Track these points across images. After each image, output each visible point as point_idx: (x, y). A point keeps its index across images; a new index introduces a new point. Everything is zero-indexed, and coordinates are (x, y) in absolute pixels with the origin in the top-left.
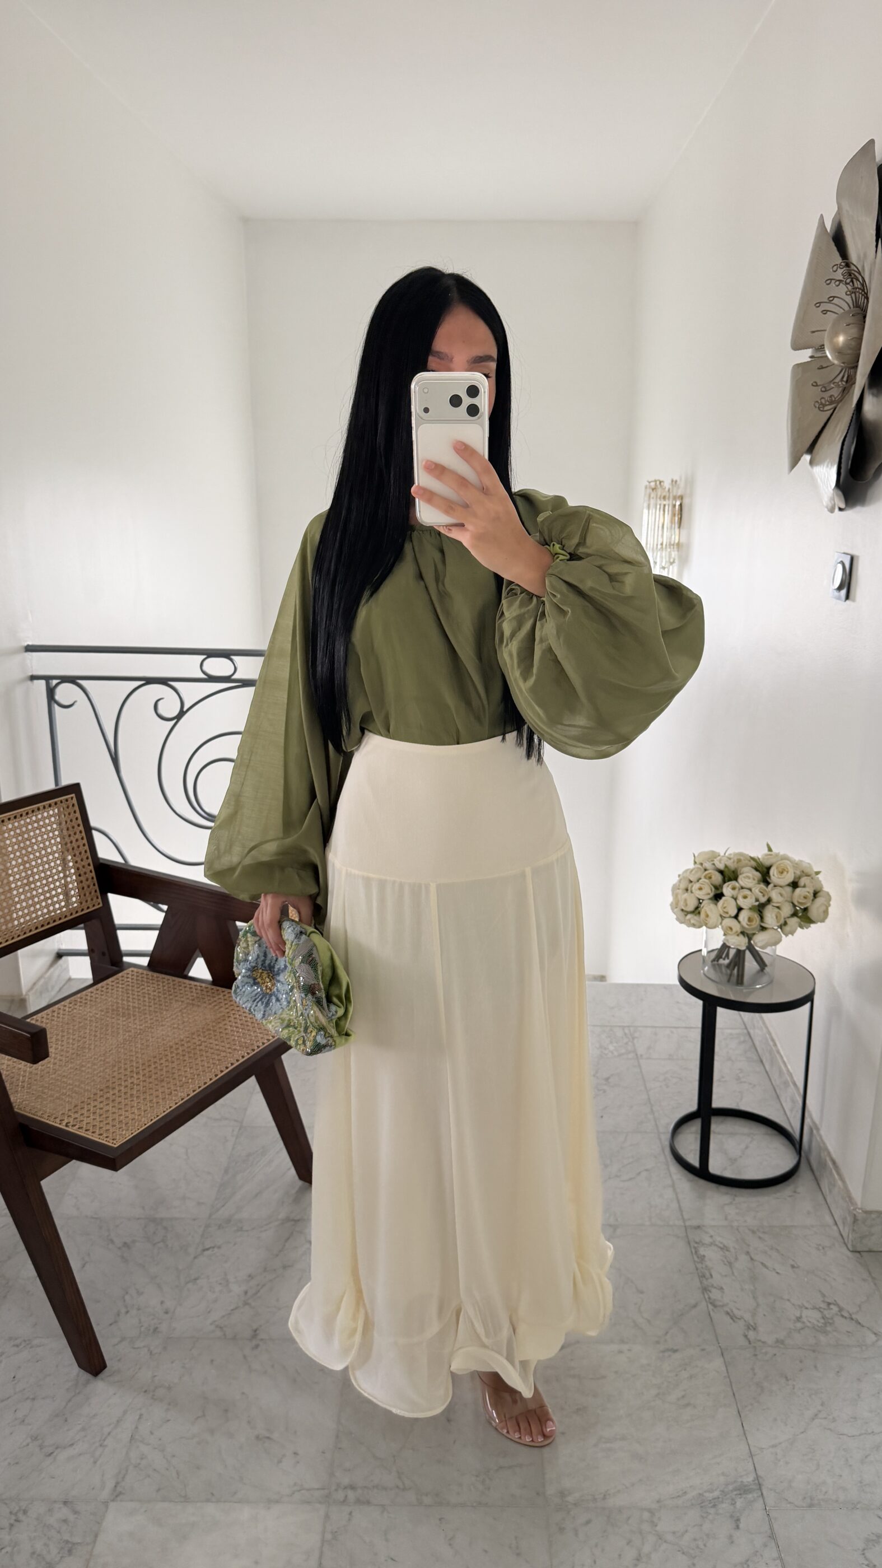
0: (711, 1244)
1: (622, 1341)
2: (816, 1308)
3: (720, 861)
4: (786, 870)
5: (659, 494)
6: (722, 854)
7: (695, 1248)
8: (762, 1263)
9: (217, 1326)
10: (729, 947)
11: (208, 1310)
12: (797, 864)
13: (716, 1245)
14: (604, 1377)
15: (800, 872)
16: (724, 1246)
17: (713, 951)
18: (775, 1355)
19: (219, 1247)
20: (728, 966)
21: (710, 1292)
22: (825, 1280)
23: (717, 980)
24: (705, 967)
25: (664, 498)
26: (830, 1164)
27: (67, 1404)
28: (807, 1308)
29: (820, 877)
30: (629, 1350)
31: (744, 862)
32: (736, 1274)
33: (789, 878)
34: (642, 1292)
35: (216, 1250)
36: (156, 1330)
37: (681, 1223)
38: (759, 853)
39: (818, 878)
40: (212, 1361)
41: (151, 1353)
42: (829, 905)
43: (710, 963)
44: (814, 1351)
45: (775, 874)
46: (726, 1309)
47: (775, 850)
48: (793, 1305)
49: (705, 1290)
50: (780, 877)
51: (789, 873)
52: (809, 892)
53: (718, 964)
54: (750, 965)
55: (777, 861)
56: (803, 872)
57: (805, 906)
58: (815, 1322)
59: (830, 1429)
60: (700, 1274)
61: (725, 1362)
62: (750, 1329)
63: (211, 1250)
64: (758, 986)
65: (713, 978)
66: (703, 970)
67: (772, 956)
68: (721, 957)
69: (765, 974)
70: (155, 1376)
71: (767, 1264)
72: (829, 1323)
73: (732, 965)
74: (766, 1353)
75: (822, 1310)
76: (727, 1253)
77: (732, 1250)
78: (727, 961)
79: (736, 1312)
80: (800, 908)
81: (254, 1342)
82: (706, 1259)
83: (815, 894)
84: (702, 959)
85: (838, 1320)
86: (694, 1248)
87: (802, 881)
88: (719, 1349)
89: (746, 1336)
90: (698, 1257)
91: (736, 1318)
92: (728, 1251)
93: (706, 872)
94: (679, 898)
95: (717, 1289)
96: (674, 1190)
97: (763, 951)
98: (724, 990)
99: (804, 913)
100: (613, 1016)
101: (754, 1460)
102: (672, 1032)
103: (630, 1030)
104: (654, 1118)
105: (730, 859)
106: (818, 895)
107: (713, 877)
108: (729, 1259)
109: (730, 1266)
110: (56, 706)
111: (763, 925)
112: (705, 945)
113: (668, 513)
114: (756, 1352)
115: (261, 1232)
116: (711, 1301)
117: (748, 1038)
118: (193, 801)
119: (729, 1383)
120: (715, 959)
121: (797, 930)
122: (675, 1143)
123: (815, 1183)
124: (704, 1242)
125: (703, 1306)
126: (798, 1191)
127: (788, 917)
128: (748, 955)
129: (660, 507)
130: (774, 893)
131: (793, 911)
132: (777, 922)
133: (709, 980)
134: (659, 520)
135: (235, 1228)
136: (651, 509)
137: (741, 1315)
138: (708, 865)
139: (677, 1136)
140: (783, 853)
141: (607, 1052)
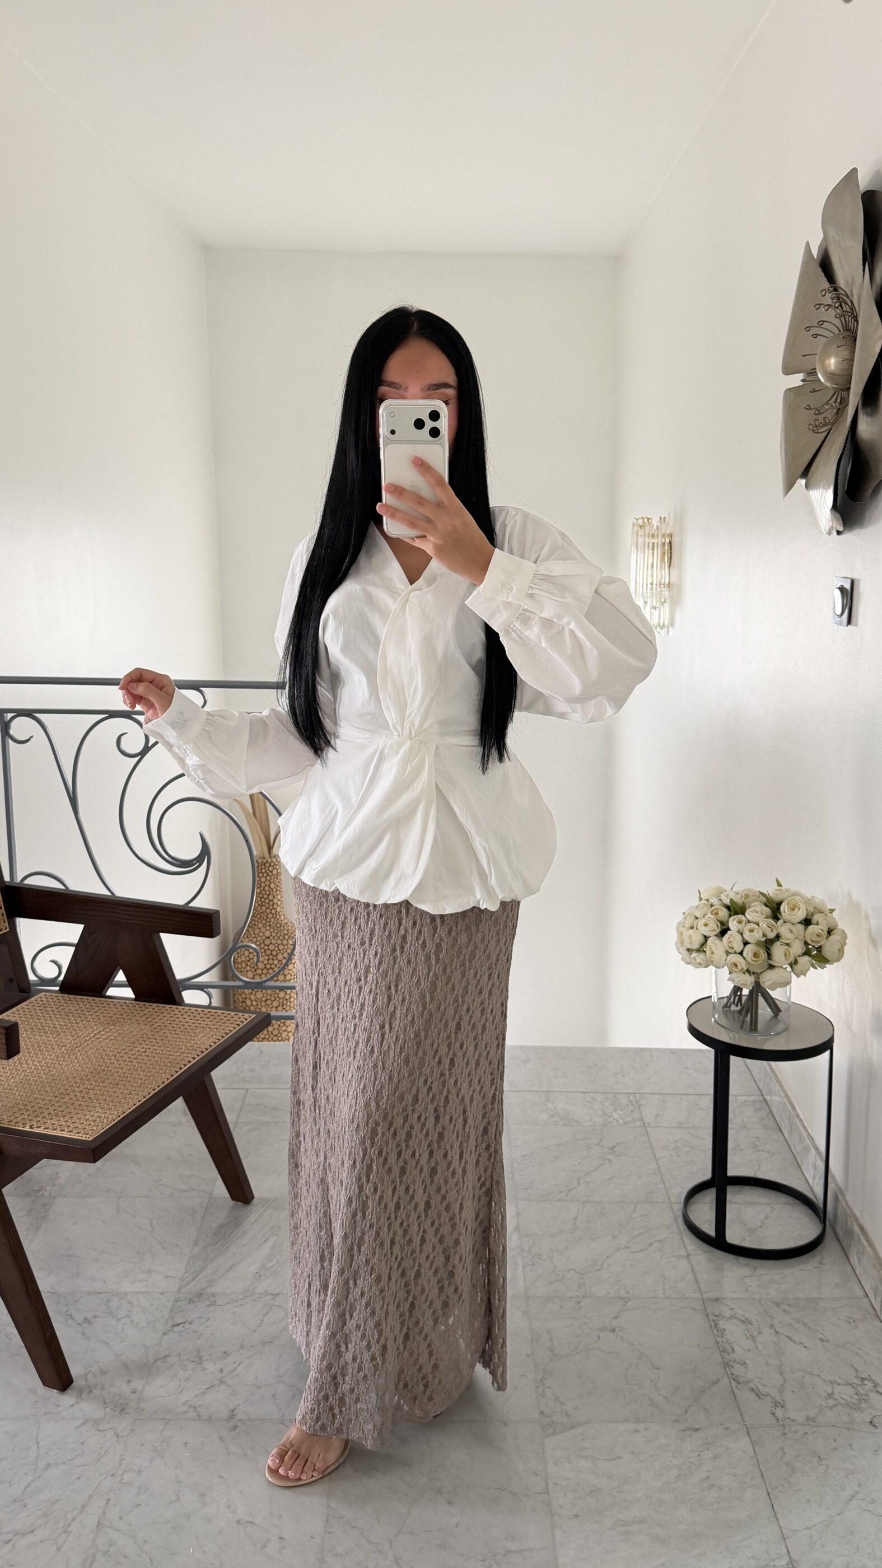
1: (638, 1420)
2: (849, 1384)
3: (727, 898)
4: (798, 906)
5: (647, 532)
7: (713, 1320)
8: (788, 1337)
9: (191, 1406)
10: (741, 990)
11: (181, 1389)
12: (809, 900)
13: (738, 1318)
14: (619, 1458)
15: (813, 909)
16: (746, 1319)
17: (723, 998)
18: (806, 1433)
19: (190, 1323)
20: (740, 1012)
21: (732, 1367)
22: (857, 1354)
23: (729, 1027)
24: (715, 1015)
25: (653, 536)
26: (857, 1230)
27: (25, 1489)
28: (839, 1384)
29: (835, 914)
30: (646, 1429)
31: (752, 898)
32: (760, 1346)
33: (801, 915)
34: (658, 1369)
35: (187, 1326)
36: (122, 1410)
37: (698, 1295)
38: (770, 890)
39: (832, 916)
40: (186, 1443)
41: (118, 1435)
42: (845, 944)
43: (721, 1009)
44: (848, 1429)
45: (787, 912)
46: (751, 1385)
47: (785, 886)
48: (824, 1380)
49: (727, 1365)
50: (792, 914)
51: (801, 909)
52: (822, 930)
53: (730, 1011)
54: (764, 1011)
55: (789, 897)
56: (815, 907)
57: (819, 945)
58: (849, 1399)
59: (870, 1511)
60: (721, 1349)
61: (752, 1442)
62: (778, 1406)
63: (182, 1325)
64: (772, 1034)
65: (724, 1025)
66: (715, 1018)
67: (786, 1003)
68: (734, 1003)
69: (779, 1021)
70: (122, 1460)
71: (793, 1338)
72: (864, 1399)
73: (744, 1010)
74: (796, 1432)
75: (854, 1385)
76: (750, 1326)
77: (755, 1323)
78: (739, 1008)
79: (761, 1388)
80: (814, 946)
81: (232, 1423)
82: (726, 1333)
83: (830, 932)
84: (712, 1006)
85: (873, 1396)
86: (713, 1323)
87: (816, 918)
88: (744, 1427)
89: (773, 1414)
90: (718, 1331)
91: (762, 1395)
92: (750, 1324)
93: (713, 908)
94: (684, 934)
95: (742, 1364)
96: (690, 1262)
97: (775, 994)
98: (737, 1038)
99: (818, 951)
100: (617, 1082)
101: (788, 1544)
102: (682, 1099)
103: (635, 1097)
104: (665, 1187)
105: (737, 894)
106: (832, 932)
107: (720, 912)
108: (752, 1334)
109: (754, 1340)
110: (10, 741)
111: (771, 962)
112: (714, 989)
113: (658, 552)
114: (785, 1431)
115: (237, 1306)
116: (734, 1377)
117: (764, 1105)
118: (157, 844)
119: (757, 1463)
120: (726, 1006)
121: (809, 969)
122: (688, 1213)
123: (841, 1253)
124: (724, 1315)
125: (725, 1381)
126: (824, 1261)
127: (799, 956)
128: (761, 1000)
129: (648, 546)
130: (783, 929)
131: (805, 950)
132: (786, 960)
133: (720, 1027)
134: (648, 560)
135: (208, 1303)
136: (639, 548)
137: (767, 1392)
138: (714, 901)
139: (689, 1204)
140: (793, 888)
141: (611, 1120)
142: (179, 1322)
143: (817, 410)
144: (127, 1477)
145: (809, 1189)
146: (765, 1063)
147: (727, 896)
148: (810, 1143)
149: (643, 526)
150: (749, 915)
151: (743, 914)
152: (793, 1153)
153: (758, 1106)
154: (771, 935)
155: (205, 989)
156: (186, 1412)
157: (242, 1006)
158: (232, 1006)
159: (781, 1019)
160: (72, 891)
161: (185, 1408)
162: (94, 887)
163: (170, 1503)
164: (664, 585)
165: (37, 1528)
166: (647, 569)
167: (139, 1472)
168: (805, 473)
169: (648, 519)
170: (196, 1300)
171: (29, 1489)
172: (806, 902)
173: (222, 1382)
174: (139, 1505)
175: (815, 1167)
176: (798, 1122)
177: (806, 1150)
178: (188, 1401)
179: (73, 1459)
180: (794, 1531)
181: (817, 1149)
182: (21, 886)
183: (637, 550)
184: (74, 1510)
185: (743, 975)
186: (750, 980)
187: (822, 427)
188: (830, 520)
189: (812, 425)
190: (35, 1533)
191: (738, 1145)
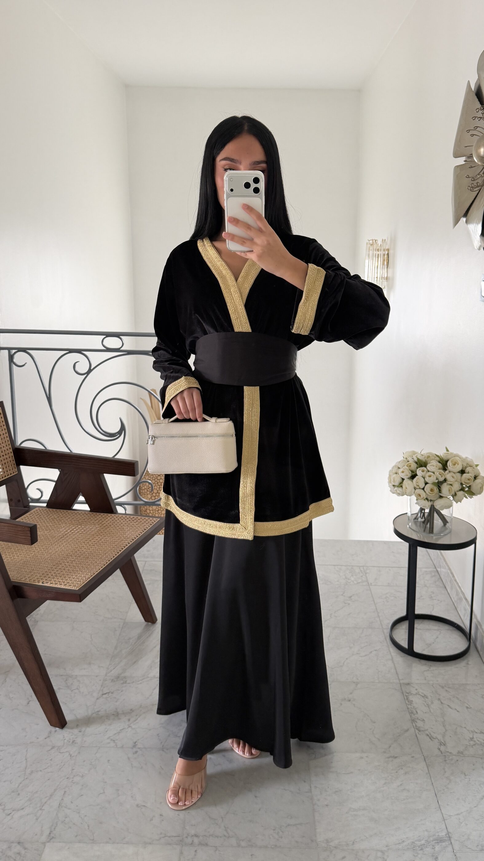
0: (416, 694)
1: (363, 752)
2: (482, 733)
4: (457, 463)
5: (375, 248)
6: (419, 453)
8: (448, 705)
9: (112, 740)
10: (424, 510)
11: (106, 730)
12: (464, 459)
13: (419, 695)
14: (352, 773)
15: (466, 464)
16: (425, 695)
17: (414, 514)
18: (457, 760)
19: (112, 692)
20: (424, 522)
21: (416, 722)
23: (417, 530)
24: (409, 523)
25: (378, 250)
27: (19, 785)
28: (477, 733)
29: (478, 467)
30: (367, 757)
31: (431, 458)
32: (432, 710)
33: (459, 468)
34: (374, 722)
35: (110, 694)
36: (73, 742)
37: (397, 681)
38: (441, 453)
39: (477, 468)
40: (109, 760)
41: (71, 756)
43: (413, 520)
44: (481, 759)
45: (451, 466)
46: (427, 732)
47: (451, 451)
48: (468, 730)
49: (413, 721)
50: (454, 467)
51: (459, 465)
52: (471, 476)
53: (418, 521)
54: (437, 522)
55: (453, 457)
56: (468, 464)
57: (469, 485)
58: (482, 741)
60: (410, 712)
61: (427, 765)
62: (442, 745)
63: (107, 694)
64: (442, 535)
65: (414, 529)
66: (409, 525)
67: (450, 517)
68: (420, 517)
69: (447, 529)
70: (74, 769)
71: (451, 706)
73: (426, 521)
74: (452, 759)
76: (426, 699)
77: (429, 697)
78: (423, 520)
79: (432, 734)
80: (466, 486)
81: (135, 750)
82: (414, 703)
83: (475, 478)
84: (408, 519)
86: (406, 697)
87: (468, 469)
88: (423, 756)
89: (439, 749)
90: (408, 702)
91: (433, 738)
92: (427, 698)
93: (409, 463)
94: (391, 478)
95: (421, 720)
96: (393, 662)
97: (444, 512)
98: (421, 536)
99: (468, 488)
100: (353, 560)
101: (446, 823)
102: (390, 570)
103: (364, 569)
104: (380, 620)
105: (422, 455)
106: (476, 478)
107: (412, 466)
108: (427, 703)
109: (428, 707)
110: (14, 366)
111: (441, 494)
112: (409, 510)
113: (381, 259)
114: (447, 759)
115: (138, 684)
116: (417, 728)
117: (437, 574)
118: (96, 424)
119: (429, 777)
120: (415, 518)
121: (463, 499)
122: (393, 634)
123: (480, 659)
124: (412, 693)
125: (412, 730)
126: (470, 663)
127: (458, 491)
128: (436, 515)
129: (375, 256)
130: (448, 476)
131: (461, 487)
132: (450, 493)
133: (412, 531)
134: (375, 263)
135: (122, 682)
136: (370, 257)
137: (436, 737)
138: (410, 459)
139: (393, 630)
140: (455, 452)
141: (349, 581)
142: (105, 692)
143: (473, 178)
144: (77, 779)
145: (461, 621)
146: (438, 551)
147: (416, 457)
148: (462, 597)
149: (372, 244)
150: (429, 467)
151: (426, 466)
152: (453, 602)
153: (433, 574)
154: (441, 479)
155: (123, 506)
156: (109, 743)
157: (145, 513)
158: (139, 514)
159: (447, 527)
160: (49, 450)
161: (109, 741)
162: (60, 448)
163: (99, 795)
164: (384, 278)
165: (25, 807)
166: (375, 269)
167: (82, 776)
168: (466, 215)
169: (376, 241)
170: (116, 680)
171: (21, 785)
172: (462, 461)
173: (129, 727)
174: (82, 795)
175: (465, 610)
176: (456, 584)
177: (460, 599)
178: (110, 737)
179: (45, 769)
180: (450, 816)
181: (466, 599)
182: (19, 447)
183: (369, 258)
184: (46, 797)
185: (424, 501)
186: (430, 504)
187: (475, 188)
188: (480, 241)
189: (469, 186)
190: (24, 810)
191: (422, 596)
